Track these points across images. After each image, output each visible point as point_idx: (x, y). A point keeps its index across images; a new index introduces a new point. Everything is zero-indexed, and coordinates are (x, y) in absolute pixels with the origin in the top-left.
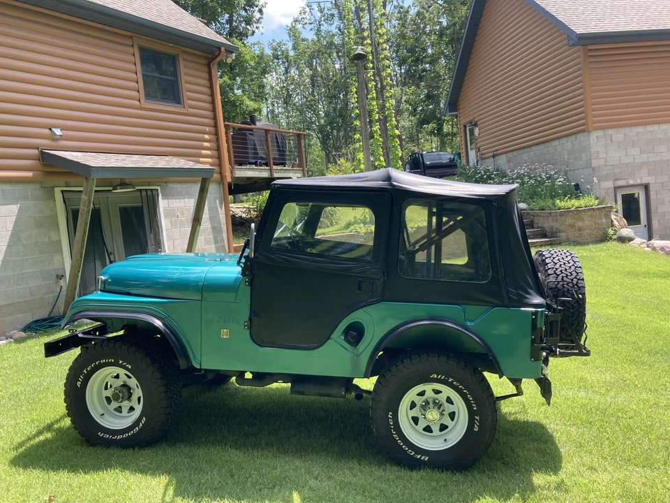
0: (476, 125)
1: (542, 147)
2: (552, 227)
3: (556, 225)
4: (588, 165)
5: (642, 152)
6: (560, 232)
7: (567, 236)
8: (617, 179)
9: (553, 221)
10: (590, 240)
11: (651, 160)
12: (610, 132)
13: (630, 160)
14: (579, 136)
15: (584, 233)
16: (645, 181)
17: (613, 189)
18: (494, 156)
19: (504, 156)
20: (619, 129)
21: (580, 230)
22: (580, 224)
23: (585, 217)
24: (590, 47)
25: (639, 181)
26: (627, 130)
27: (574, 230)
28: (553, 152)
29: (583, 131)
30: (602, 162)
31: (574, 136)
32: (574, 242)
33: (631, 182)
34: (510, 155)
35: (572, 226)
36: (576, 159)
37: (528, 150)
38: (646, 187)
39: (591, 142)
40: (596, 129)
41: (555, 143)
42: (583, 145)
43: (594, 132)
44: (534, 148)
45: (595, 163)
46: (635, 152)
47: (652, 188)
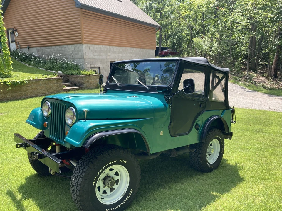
0: (16, 31)
1: (58, 47)
2: (79, 82)
3: (81, 81)
4: (82, 57)
5: (98, 55)
6: (84, 84)
7: (86, 86)
8: (91, 64)
9: (80, 79)
10: (93, 87)
11: (100, 58)
12: (89, 45)
13: (95, 57)
14: (78, 45)
15: (92, 85)
16: (99, 65)
17: (90, 68)
18: (29, 48)
19: (35, 48)
20: (92, 45)
21: (90, 83)
22: (90, 81)
23: (92, 78)
24: (83, 10)
25: (97, 66)
26: (94, 45)
27: (88, 83)
28: (64, 50)
29: (81, 43)
30: (87, 57)
31: (75, 45)
32: (88, 88)
33: (95, 66)
34: (39, 48)
35: (88, 82)
36: (76, 54)
37: (49, 47)
38: (99, 68)
39: (84, 48)
40: (85, 43)
41: (65, 46)
42: (80, 49)
43: (84, 44)
44: (53, 47)
45: (85, 57)
46: (96, 54)
47: (101, 68)
